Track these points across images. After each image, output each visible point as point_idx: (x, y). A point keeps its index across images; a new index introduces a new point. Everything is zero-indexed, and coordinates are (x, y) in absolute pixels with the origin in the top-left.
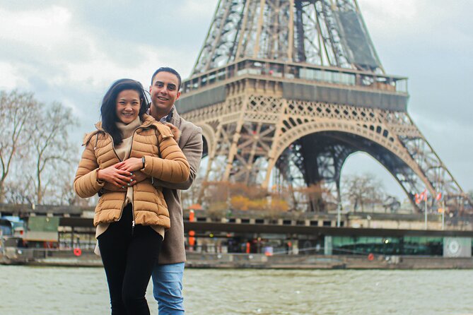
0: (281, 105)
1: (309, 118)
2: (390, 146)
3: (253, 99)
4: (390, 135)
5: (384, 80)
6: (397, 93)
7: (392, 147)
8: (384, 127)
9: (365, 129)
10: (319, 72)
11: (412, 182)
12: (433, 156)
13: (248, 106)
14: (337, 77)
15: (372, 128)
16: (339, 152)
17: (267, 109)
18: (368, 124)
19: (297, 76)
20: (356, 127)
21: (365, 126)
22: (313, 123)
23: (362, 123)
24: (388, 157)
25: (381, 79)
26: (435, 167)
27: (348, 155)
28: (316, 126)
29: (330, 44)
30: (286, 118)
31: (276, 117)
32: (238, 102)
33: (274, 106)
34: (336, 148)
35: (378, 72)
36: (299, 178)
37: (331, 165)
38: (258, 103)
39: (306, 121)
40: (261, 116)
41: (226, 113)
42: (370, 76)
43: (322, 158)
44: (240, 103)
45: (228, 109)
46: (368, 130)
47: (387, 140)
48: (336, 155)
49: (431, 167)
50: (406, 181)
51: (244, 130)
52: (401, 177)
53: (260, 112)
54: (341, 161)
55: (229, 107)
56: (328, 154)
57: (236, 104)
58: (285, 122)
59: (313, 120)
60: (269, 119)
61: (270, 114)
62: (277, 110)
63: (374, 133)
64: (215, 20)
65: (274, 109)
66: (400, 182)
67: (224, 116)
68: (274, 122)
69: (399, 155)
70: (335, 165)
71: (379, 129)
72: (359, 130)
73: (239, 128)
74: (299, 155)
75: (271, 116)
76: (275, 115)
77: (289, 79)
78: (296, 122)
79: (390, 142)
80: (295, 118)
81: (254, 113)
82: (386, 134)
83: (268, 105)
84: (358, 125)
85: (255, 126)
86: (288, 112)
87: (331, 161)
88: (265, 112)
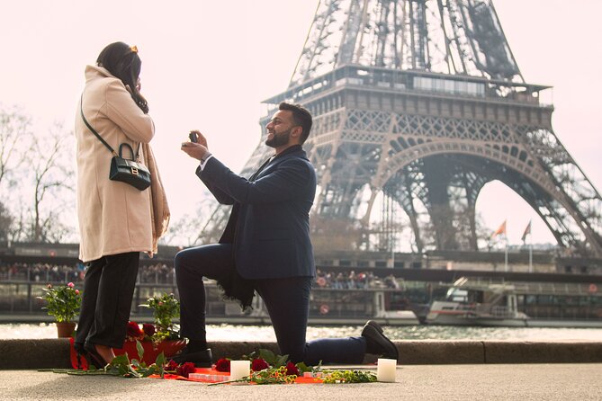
0: (389, 122)
1: (425, 138)
2: (529, 171)
3: (353, 114)
4: (529, 158)
5: (524, 89)
6: (540, 106)
7: (532, 173)
8: (521, 148)
9: (496, 151)
10: (438, 81)
11: (559, 218)
12: (586, 184)
13: (346, 123)
14: (461, 87)
15: (505, 150)
16: (472, 181)
17: (371, 127)
18: (501, 145)
19: (410, 85)
20: (484, 148)
21: (496, 147)
22: (429, 143)
23: (492, 143)
24: (527, 186)
25: (518, 89)
26: (589, 198)
27: (483, 185)
28: (432, 148)
29: (456, 46)
30: (394, 137)
31: (382, 137)
32: (335, 119)
33: (380, 124)
34: (468, 176)
35: (516, 79)
36: (424, 213)
37: (463, 197)
38: (360, 120)
39: (420, 141)
40: (363, 136)
41: (321, 133)
42: (506, 85)
43: (452, 189)
44: (338, 120)
45: (324, 128)
46: (501, 153)
47: (525, 164)
48: (469, 185)
49: (584, 198)
50: (551, 216)
51: (340, 153)
52: (544, 211)
53: (362, 132)
54: (475, 192)
55: (326, 125)
56: (459, 183)
57: (333, 122)
58: (393, 143)
59: (429, 141)
60: (373, 139)
61: (374, 133)
62: (384, 128)
63: (509, 156)
64: (316, 20)
65: (380, 128)
66: (543, 217)
67: (320, 136)
68: (380, 143)
69: (541, 184)
70: (469, 197)
71: (515, 150)
72: (488, 152)
73: (334, 151)
74: (422, 184)
75: (376, 136)
76: (381, 134)
77: (399, 90)
78: (408, 143)
79: (529, 167)
80: (406, 138)
81: (355, 133)
82: (523, 156)
83: (373, 122)
84: (488, 145)
85: (354, 149)
86: (398, 130)
87: (463, 192)
88: (368, 130)
